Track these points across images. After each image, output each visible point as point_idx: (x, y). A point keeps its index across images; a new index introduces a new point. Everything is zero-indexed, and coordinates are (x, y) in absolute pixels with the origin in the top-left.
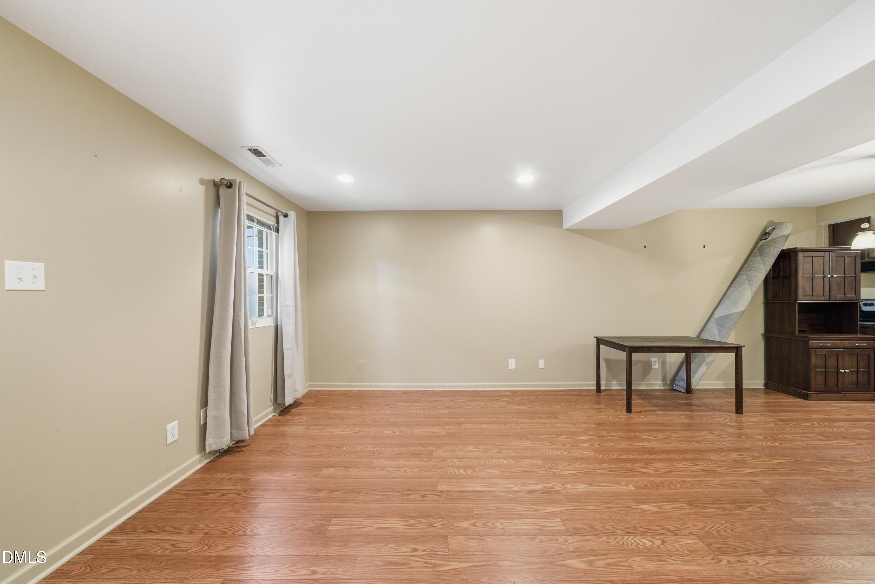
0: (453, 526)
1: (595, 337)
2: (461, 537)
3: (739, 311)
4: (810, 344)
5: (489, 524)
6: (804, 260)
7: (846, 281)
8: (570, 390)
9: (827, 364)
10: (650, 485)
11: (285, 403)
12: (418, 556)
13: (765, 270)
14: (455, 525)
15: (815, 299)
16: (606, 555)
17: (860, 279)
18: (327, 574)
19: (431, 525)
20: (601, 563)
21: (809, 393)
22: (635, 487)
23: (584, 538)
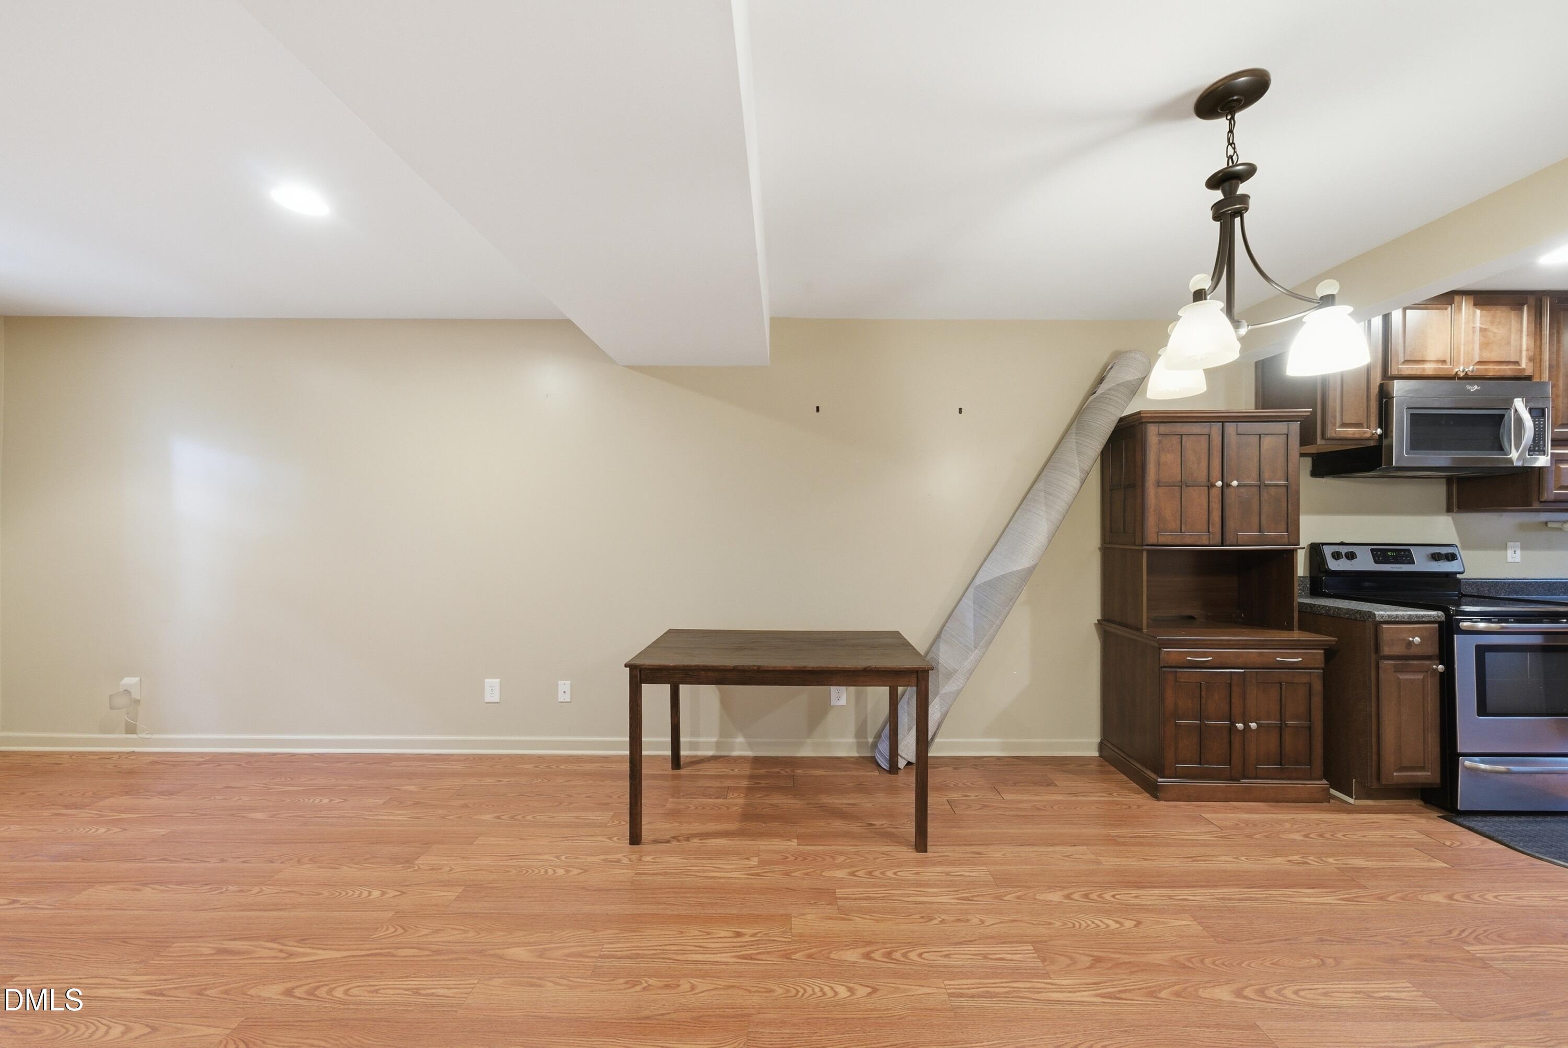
3: (1021, 568)
4: (1162, 656)
6: (1160, 442)
7: (1265, 496)
9: (1203, 707)
13: (1080, 468)
15: (1188, 541)
17: (1298, 492)
21: (1160, 780)
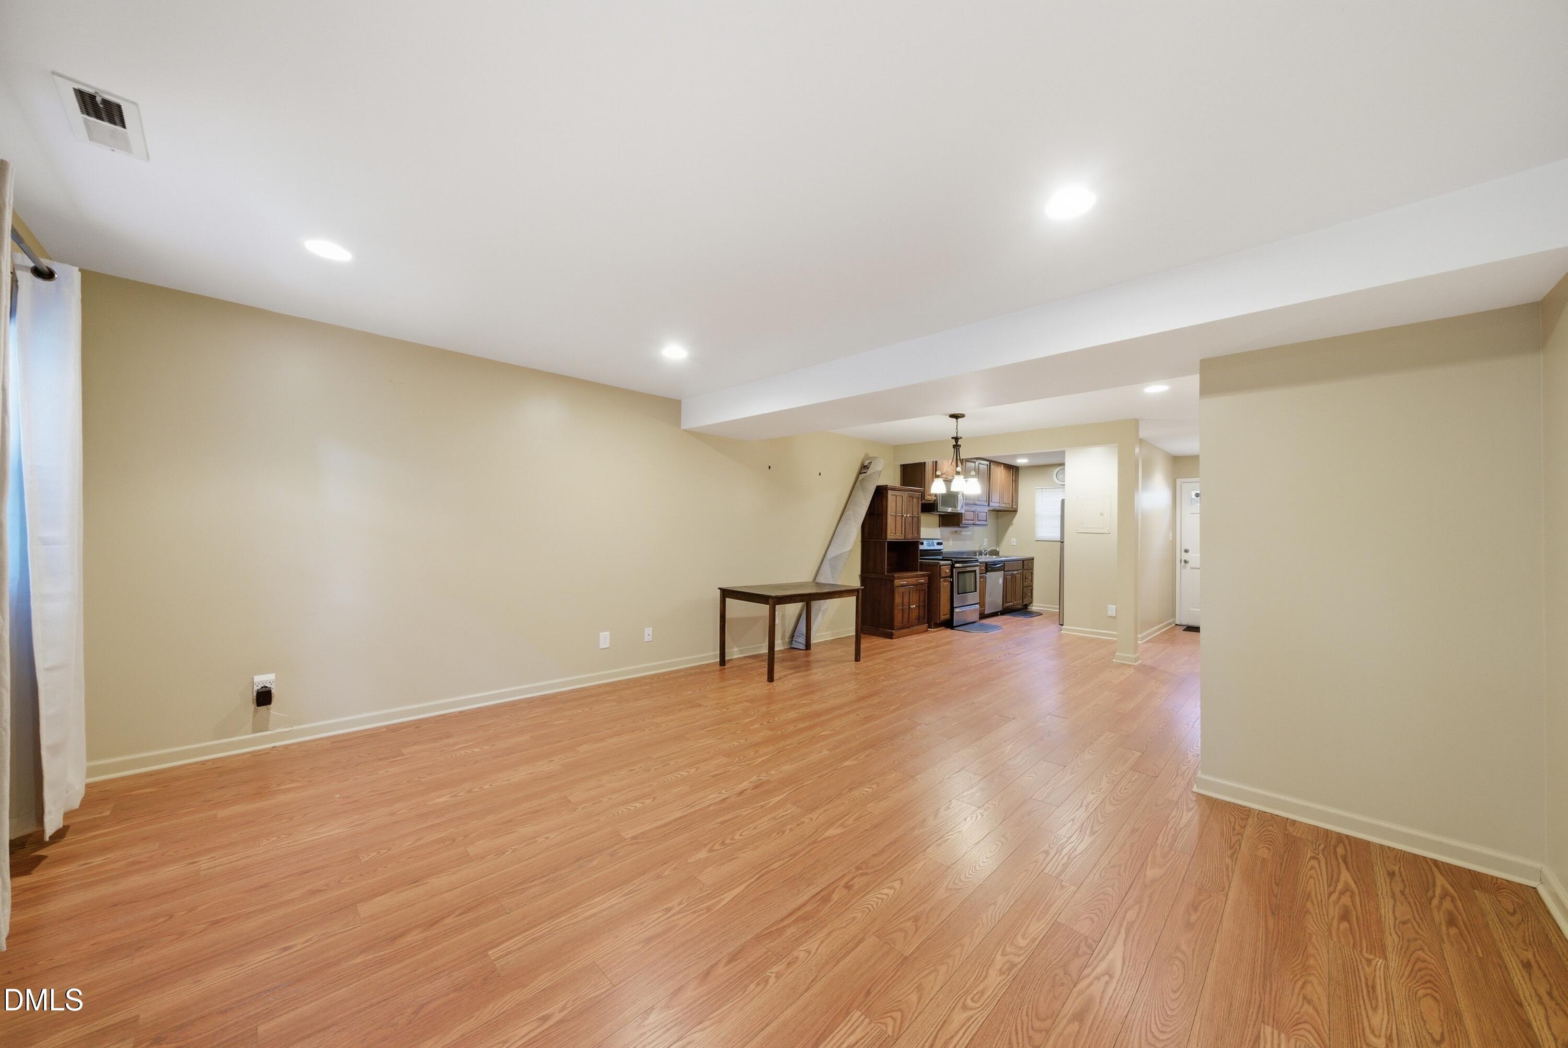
0: (688, 863)
1: (719, 588)
2: (710, 869)
3: (848, 550)
4: (895, 583)
5: (728, 841)
6: (890, 497)
7: (913, 520)
8: (687, 669)
9: (903, 601)
10: (838, 745)
11: (43, 831)
12: (678, 913)
14: (689, 861)
15: (897, 537)
16: (849, 813)
17: (920, 519)
18: (568, 1006)
19: (659, 877)
20: (850, 821)
21: (893, 631)
22: (828, 750)
23: (823, 809)
